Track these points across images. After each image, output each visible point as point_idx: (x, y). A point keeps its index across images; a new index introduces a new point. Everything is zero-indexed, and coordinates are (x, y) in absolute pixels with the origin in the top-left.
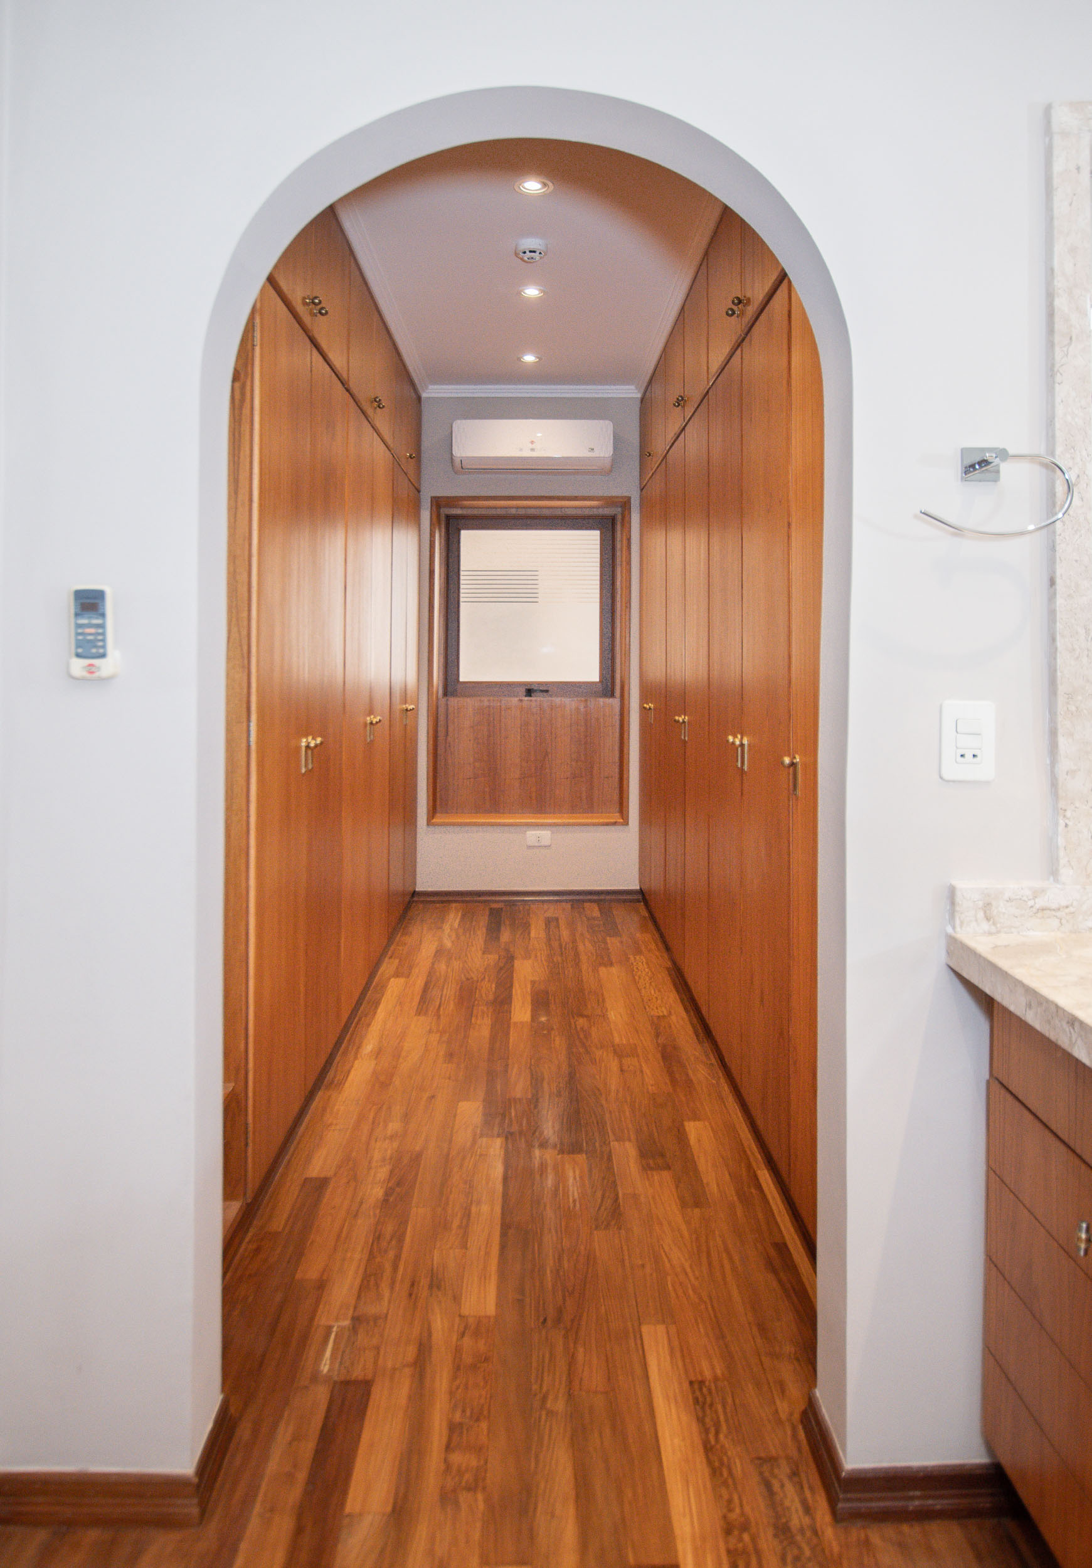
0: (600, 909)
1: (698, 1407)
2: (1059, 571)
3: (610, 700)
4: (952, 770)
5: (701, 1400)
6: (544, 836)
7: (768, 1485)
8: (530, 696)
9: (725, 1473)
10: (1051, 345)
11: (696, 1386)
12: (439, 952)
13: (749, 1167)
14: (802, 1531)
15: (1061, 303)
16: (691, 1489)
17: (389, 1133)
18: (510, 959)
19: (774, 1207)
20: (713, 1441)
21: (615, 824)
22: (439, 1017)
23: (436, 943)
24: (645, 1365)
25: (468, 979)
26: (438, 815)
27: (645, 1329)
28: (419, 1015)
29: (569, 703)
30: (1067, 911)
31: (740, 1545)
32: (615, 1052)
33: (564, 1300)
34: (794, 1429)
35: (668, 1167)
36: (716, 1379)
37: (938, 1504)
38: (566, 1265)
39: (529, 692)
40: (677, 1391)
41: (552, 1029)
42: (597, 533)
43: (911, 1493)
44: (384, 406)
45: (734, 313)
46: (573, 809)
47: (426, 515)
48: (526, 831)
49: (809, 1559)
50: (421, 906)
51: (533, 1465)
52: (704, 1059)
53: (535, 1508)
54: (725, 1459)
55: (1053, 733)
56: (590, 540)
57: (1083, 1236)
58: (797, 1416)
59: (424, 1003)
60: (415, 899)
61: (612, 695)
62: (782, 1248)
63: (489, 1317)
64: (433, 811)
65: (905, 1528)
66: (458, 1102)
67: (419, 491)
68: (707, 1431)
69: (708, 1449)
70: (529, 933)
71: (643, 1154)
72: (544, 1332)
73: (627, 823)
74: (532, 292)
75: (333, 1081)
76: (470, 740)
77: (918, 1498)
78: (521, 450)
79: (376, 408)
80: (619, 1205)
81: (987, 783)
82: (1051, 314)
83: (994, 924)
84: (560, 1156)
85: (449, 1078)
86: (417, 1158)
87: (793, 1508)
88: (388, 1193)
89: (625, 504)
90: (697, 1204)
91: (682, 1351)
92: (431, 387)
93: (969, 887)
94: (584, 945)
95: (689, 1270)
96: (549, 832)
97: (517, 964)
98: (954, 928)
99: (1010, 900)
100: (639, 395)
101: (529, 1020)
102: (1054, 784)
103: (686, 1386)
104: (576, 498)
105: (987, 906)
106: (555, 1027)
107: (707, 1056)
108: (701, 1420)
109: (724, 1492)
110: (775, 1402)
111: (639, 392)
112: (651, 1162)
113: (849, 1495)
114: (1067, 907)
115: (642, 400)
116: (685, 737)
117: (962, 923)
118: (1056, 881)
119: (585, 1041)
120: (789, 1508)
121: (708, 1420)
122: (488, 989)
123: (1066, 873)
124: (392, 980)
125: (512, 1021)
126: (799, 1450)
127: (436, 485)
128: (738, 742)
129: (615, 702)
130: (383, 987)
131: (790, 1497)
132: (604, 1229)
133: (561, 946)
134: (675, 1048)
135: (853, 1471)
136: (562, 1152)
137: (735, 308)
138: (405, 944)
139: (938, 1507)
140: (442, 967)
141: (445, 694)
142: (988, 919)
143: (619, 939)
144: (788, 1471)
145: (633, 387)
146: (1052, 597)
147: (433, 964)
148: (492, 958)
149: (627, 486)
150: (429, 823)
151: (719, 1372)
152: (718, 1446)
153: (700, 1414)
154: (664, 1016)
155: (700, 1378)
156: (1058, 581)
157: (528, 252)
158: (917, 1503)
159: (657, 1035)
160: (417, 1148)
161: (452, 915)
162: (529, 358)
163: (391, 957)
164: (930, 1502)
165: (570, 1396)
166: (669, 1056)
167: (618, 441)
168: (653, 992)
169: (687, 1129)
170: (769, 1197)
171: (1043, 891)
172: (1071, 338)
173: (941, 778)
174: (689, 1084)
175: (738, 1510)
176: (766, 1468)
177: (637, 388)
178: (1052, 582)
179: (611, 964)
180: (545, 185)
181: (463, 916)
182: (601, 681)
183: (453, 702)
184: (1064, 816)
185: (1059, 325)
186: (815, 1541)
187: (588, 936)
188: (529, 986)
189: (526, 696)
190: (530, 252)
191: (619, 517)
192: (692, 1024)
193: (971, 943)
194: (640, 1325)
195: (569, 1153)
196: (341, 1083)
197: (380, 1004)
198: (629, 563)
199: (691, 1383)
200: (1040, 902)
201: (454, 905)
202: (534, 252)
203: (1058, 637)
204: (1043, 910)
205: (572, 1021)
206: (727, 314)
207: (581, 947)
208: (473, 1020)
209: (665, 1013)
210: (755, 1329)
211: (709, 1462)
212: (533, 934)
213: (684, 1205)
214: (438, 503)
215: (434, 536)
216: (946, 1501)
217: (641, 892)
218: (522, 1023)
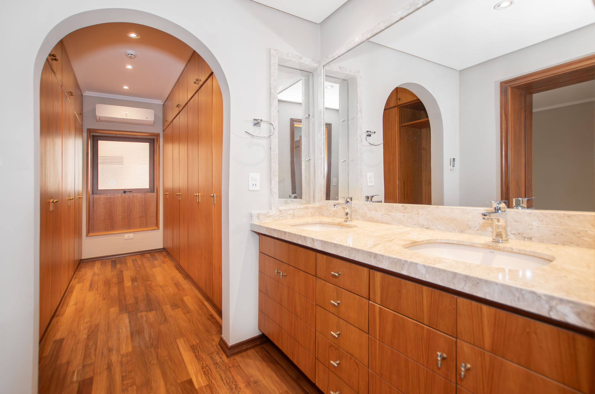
0: (150, 255)
1: (193, 350)
2: (272, 146)
3: (153, 194)
4: (251, 188)
5: (194, 348)
6: (131, 235)
7: (212, 358)
8: (125, 193)
9: (201, 359)
10: (270, 99)
11: (192, 347)
12: (94, 274)
13: (202, 302)
14: (220, 362)
15: (272, 90)
16: (193, 365)
17: (85, 321)
18: (121, 272)
19: (208, 308)
20: (197, 355)
21: (155, 229)
22: (98, 290)
23: (92, 272)
24: (178, 347)
25: (107, 279)
26: (90, 233)
27: (177, 341)
28: (90, 291)
29: (139, 195)
30: (273, 216)
31: (206, 370)
32: (161, 287)
33: (153, 342)
34: (217, 346)
35: (180, 307)
36: (197, 344)
37: (249, 346)
38: (152, 335)
39: (125, 192)
40: (187, 349)
41: (139, 286)
42: (148, 144)
43: (244, 346)
44: (73, 95)
45: (196, 83)
46: (141, 227)
47: (85, 134)
48: (124, 235)
49: (222, 366)
50: (84, 264)
51: (149, 375)
52: (187, 283)
53: (151, 383)
54: (201, 357)
55: (271, 180)
56: (146, 146)
57: (276, 272)
58: (217, 343)
59: (91, 287)
60: (81, 261)
61: (154, 192)
62: (212, 316)
63: (130, 352)
64: (88, 232)
65: (242, 353)
66: (110, 309)
67: (82, 126)
68: (196, 353)
69: (196, 356)
70: (127, 264)
71: (172, 306)
72: (148, 350)
73: (159, 229)
74: (129, 67)
75: (59, 314)
76: (103, 208)
77: (245, 346)
78: (122, 116)
79: (70, 95)
80: (166, 318)
81: (258, 191)
82: (270, 93)
83: (260, 220)
84: (147, 313)
85: (105, 304)
86: (97, 326)
87: (218, 359)
88: (88, 336)
89: (158, 135)
90: (188, 313)
91: (188, 341)
92: (86, 92)
93: (255, 212)
94: (147, 264)
95: (188, 326)
96: (133, 234)
97: (124, 272)
98: (252, 222)
99: (263, 215)
100: (162, 104)
101: (131, 285)
102: (271, 190)
103: (189, 347)
104: (141, 133)
105: (258, 216)
106: (140, 285)
107: (188, 282)
108: (194, 352)
109: (201, 362)
110: (212, 343)
111: (162, 102)
112: (174, 307)
113: (230, 351)
114: (273, 215)
115: (163, 105)
116: (180, 199)
117: (253, 221)
118: (271, 210)
119: (150, 286)
120: (217, 360)
121: (196, 352)
122: (115, 280)
123: (273, 208)
124: (77, 284)
125: (125, 286)
126: (218, 349)
127: (89, 124)
128: (197, 195)
129: (155, 194)
130: (73, 287)
131: (217, 358)
132: (163, 324)
133: (138, 265)
134: (178, 282)
135: (232, 345)
136: (147, 312)
137: (196, 81)
138: (80, 274)
139: (249, 347)
140: (96, 278)
141: (93, 194)
142: (258, 219)
143: (158, 261)
144: (216, 353)
145: (160, 101)
146: (270, 152)
147: (92, 277)
148: (115, 273)
149: (159, 130)
150: (87, 236)
151: (198, 342)
152: (199, 355)
153: (194, 351)
154: (174, 276)
155: (193, 345)
156: (272, 148)
157: (130, 54)
158: (245, 347)
159: (173, 281)
160: (97, 323)
161: (97, 264)
162: (126, 87)
163: (75, 279)
164: (247, 346)
165: (158, 359)
166: (177, 285)
167: (155, 116)
168: (170, 271)
169: (184, 299)
170: (207, 306)
171: (269, 212)
172: (274, 98)
173: (249, 190)
174: (183, 289)
175: (205, 364)
176: (211, 355)
177: (162, 101)
178: (271, 148)
179: (156, 267)
180: (137, 36)
181: (101, 264)
182: (150, 188)
183: (96, 196)
184: (273, 197)
185: (272, 95)
186: (223, 362)
187: (148, 262)
188: (129, 277)
189: (124, 193)
190: (131, 54)
191: (156, 140)
192: (182, 276)
193: (255, 223)
194: (176, 340)
195: (149, 311)
196: (63, 314)
197: (73, 292)
198: (159, 153)
199: (191, 346)
200: (268, 215)
201: (97, 261)
202: (132, 55)
203: (272, 160)
204: (269, 216)
205: (145, 283)
206: (194, 83)
207: (145, 265)
208: (111, 289)
209: (175, 275)
210: (206, 332)
211: (197, 358)
212: (128, 264)
213: (185, 314)
214: (89, 131)
215: (88, 142)
216: (251, 345)
217: (164, 248)
218: (129, 286)
